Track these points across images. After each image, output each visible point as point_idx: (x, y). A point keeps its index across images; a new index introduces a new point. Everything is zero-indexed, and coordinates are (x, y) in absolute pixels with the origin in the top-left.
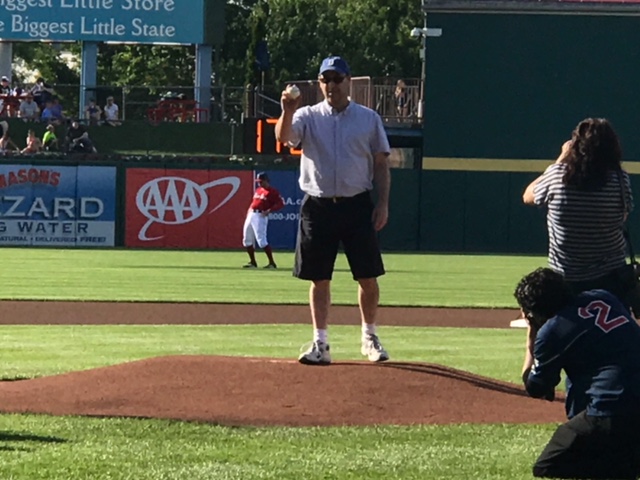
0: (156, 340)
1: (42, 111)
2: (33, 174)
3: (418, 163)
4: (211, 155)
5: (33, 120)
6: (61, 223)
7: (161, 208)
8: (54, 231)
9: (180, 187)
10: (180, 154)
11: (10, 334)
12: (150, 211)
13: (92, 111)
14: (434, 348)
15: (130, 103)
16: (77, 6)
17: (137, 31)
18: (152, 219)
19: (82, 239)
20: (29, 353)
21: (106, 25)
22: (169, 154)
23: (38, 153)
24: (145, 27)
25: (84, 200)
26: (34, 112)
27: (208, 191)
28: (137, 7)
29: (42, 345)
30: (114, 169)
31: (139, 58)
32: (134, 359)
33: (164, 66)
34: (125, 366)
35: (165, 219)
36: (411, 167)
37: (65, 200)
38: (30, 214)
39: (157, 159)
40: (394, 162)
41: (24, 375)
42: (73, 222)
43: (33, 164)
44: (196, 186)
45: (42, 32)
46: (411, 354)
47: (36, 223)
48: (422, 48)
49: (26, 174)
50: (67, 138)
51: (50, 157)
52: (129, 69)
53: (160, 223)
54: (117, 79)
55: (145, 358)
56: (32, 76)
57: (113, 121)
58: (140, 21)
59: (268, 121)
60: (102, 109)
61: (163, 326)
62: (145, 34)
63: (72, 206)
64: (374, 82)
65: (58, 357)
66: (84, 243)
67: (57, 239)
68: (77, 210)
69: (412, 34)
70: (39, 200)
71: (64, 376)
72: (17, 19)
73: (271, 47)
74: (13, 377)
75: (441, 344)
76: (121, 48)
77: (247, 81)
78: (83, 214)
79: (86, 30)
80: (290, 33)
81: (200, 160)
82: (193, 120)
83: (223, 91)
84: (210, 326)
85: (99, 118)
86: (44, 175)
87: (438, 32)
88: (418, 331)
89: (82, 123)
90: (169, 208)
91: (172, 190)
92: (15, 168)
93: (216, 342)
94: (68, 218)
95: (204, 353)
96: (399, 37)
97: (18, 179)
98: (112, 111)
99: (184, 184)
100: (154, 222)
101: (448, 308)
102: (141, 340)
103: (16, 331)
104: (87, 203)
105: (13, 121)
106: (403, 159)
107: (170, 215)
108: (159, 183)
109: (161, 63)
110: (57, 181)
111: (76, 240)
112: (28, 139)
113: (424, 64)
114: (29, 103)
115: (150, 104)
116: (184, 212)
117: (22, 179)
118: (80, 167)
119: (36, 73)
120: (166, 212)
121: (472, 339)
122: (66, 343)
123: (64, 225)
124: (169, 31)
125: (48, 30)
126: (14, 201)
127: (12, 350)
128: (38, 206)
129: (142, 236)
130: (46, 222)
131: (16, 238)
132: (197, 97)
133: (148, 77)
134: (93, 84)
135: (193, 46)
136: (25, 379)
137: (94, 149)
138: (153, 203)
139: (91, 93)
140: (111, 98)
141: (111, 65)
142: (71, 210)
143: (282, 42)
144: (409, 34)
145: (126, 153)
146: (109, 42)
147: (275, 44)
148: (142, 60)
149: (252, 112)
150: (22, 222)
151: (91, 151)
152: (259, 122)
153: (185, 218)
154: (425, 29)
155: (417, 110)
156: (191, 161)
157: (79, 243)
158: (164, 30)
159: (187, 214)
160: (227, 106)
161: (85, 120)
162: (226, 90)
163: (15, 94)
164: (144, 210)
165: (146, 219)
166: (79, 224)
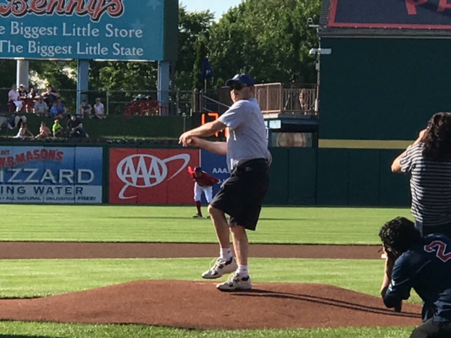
0: (132, 269)
1: (50, 108)
2: (44, 153)
3: (315, 143)
4: (170, 139)
5: (44, 115)
6: (64, 187)
7: (134, 176)
8: (59, 193)
9: (148, 162)
10: (147, 138)
11: (30, 266)
12: (127, 178)
13: (85, 108)
14: (327, 273)
15: (112, 102)
16: (74, 35)
17: (116, 52)
18: (128, 184)
19: (79, 198)
20: (42, 279)
21: (95, 48)
22: (139, 138)
23: (48, 138)
24: (122, 49)
25: (80, 171)
26: (44, 109)
27: (167, 164)
28: (116, 36)
29: (52, 273)
30: (101, 148)
31: (118, 71)
32: (117, 283)
33: (136, 76)
34: (110, 288)
35: (137, 184)
36: (311, 146)
37: (66, 171)
38: (42, 181)
39: (132, 142)
40: (298, 142)
41: (39, 295)
42: (72, 187)
43: (45, 146)
44: (159, 160)
45: (49, 53)
46: (312, 278)
47: (46, 187)
48: (317, 62)
49: (39, 153)
50: (68, 127)
51: (55, 141)
52: (111, 78)
53: (134, 187)
54: (103, 86)
55: (125, 281)
56: (43, 84)
57: (100, 115)
58: (119, 45)
59: (210, 114)
60: (93, 106)
61: (137, 259)
62: (122, 54)
63: (72, 175)
64: (284, 87)
65: (63, 282)
66: (80, 201)
67: (62, 199)
68: (75, 178)
69: (310, 53)
70: (48, 171)
71: (67, 295)
72: (32, 44)
73: (211, 62)
74: (32, 296)
75: (333, 271)
76: (106, 64)
77: (194, 86)
78: (80, 180)
79: (80, 51)
80: (224, 53)
81: (162, 142)
82: (157, 114)
83: (178, 93)
84: (170, 259)
85: (90, 113)
86: (52, 153)
87: (328, 51)
88: (317, 262)
89: (78, 117)
90: (140, 176)
91: (142, 163)
92: (32, 149)
93: (175, 270)
94: (69, 184)
95: (166, 278)
96: (301, 55)
97: (34, 156)
98: (99, 108)
99: (151, 159)
100: (130, 186)
101: (337, 245)
102: (122, 270)
103: (33, 263)
104: (82, 172)
105: (30, 115)
106: (305, 141)
107: (140, 181)
108: (133, 158)
109: (134, 73)
110: (61, 157)
111: (75, 198)
112: (41, 128)
113: (319, 73)
114: (41, 103)
115: (126, 103)
116: (150, 179)
117: (36, 156)
118: (77, 148)
119: (46, 81)
120: (138, 179)
121: (355, 267)
122: (68, 272)
123: (67, 188)
124: (139, 51)
125: (54, 51)
126: (32, 172)
127: (31, 277)
128: (48, 175)
129: (121, 196)
130: (53, 187)
131: (32, 198)
132: (159, 99)
133: (124, 84)
134: (86, 90)
135: (156, 62)
136: (40, 297)
137: (87, 135)
138: (129, 173)
139: (85, 95)
140: (99, 99)
141: (98, 76)
142: (71, 177)
143: (218, 59)
144: (308, 53)
145: (109, 137)
146: (97, 60)
147: (213, 60)
148: (120, 72)
149: (198, 108)
150: (37, 186)
151: (85, 136)
152: (203, 115)
153: (151, 183)
154: (319, 49)
155: (314, 106)
156: (156, 143)
157: (77, 201)
158: (136, 51)
159: (153, 180)
160: (180, 104)
161: (81, 115)
162: (180, 93)
163: (31, 97)
164: (123, 178)
165: (125, 184)
166: (77, 188)
